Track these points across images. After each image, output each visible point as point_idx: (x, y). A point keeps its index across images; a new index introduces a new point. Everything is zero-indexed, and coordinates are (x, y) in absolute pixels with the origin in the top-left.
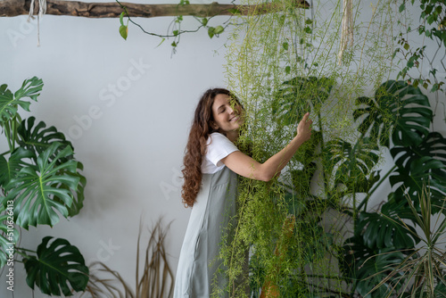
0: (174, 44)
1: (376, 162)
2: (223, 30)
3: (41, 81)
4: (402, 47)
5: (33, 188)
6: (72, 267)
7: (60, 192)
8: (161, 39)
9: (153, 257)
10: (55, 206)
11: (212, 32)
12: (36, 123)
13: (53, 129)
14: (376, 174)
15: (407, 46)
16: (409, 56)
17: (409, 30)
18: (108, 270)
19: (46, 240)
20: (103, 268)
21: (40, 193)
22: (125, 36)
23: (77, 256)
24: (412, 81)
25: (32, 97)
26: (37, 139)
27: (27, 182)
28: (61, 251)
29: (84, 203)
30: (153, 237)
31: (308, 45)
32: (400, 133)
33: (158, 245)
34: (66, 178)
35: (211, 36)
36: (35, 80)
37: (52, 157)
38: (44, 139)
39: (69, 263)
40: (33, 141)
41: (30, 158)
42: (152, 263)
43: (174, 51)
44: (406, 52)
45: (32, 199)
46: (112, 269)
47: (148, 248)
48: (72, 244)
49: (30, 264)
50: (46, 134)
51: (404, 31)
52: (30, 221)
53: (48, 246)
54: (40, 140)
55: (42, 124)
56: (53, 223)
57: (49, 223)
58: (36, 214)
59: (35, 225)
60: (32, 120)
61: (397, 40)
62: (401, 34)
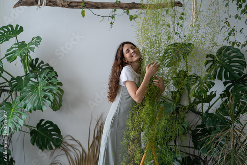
0: (111, 23)
1: (213, 86)
2: (137, 17)
3: (41, 38)
4: (226, 25)
5: (35, 92)
6: (54, 135)
7: (48, 94)
8: (102, 18)
9: (97, 134)
10: (45, 101)
11: (132, 18)
12: (39, 62)
13: (48, 65)
14: (214, 93)
15: (229, 25)
16: (230, 30)
17: (230, 16)
18: (74, 140)
19: (41, 121)
20: (72, 139)
21: (38, 95)
22: (84, 16)
23: (57, 129)
24: (231, 43)
25: (35, 46)
26: (39, 69)
27: (32, 89)
28: (49, 127)
29: (62, 103)
30: (98, 124)
31: (181, 26)
32: (228, 73)
33: (100, 127)
34: (52, 87)
35: (131, 20)
36: (38, 37)
37: (45, 77)
38: (43, 69)
39: (53, 133)
40: (37, 70)
41: (35, 78)
42: (97, 137)
43: (111, 27)
44: (228, 28)
45: (34, 97)
46: (76, 139)
47: (95, 129)
48: (55, 124)
49: (32, 133)
50: (44, 67)
51: (228, 17)
52: (32, 108)
53: (42, 124)
54: (40, 70)
55: (42, 62)
56: (44, 109)
57: (42, 109)
58: (35, 105)
59: (35, 110)
60: (37, 60)
61: (224, 21)
62: (226, 19)
